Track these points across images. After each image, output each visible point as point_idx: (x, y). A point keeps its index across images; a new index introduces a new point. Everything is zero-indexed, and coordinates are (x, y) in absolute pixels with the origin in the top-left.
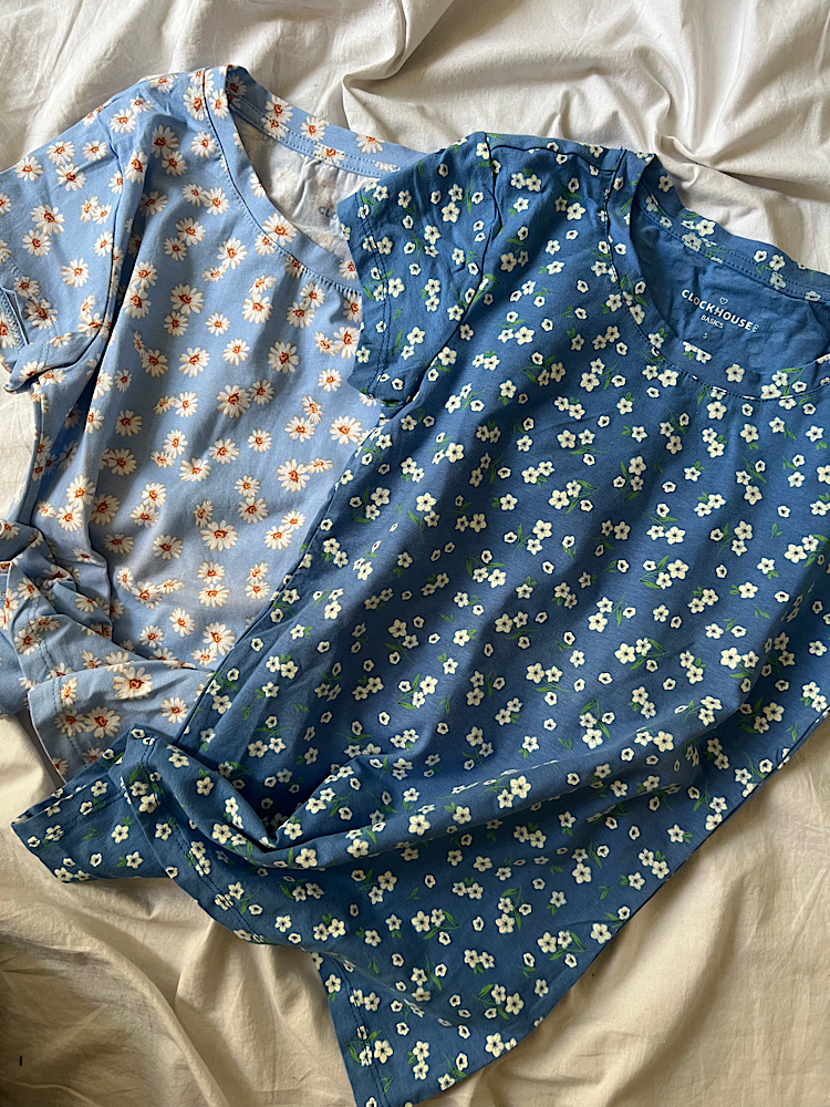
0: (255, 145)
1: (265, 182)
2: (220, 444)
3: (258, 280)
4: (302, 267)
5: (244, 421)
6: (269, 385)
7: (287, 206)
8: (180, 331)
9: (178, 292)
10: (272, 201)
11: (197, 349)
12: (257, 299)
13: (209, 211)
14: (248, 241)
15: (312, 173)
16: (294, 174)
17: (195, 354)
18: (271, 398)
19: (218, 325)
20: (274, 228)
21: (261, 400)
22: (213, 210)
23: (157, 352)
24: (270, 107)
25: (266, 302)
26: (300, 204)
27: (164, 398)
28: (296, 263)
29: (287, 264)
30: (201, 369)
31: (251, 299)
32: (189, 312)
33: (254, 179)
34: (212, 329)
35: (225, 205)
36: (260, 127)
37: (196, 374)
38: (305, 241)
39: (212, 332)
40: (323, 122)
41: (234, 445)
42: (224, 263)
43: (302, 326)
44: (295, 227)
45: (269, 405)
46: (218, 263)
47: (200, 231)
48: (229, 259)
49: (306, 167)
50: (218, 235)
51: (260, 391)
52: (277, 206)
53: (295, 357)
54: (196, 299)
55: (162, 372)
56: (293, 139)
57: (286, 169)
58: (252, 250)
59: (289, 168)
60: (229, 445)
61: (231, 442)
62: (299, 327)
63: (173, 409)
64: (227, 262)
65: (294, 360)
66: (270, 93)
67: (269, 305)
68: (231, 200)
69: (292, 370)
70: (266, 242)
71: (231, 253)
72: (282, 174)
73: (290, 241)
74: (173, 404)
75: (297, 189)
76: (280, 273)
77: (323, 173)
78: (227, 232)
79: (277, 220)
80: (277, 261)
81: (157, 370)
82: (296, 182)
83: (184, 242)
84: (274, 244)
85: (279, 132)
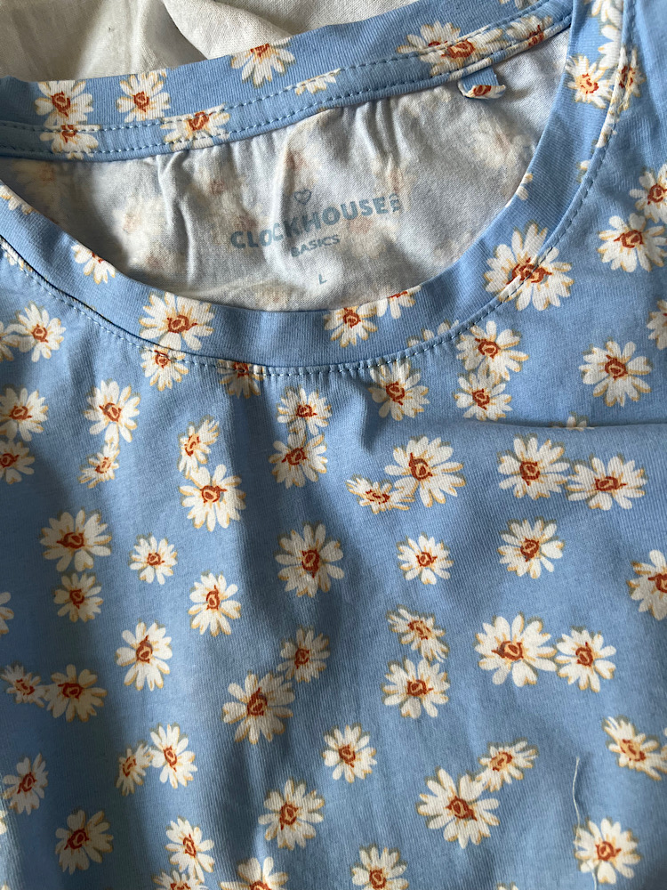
0: (53, 192)
1: (107, 247)
2: (275, 803)
3: (184, 440)
4: (256, 368)
5: (298, 732)
6: (310, 635)
7: (168, 267)
8: (93, 607)
9: (52, 536)
10: (136, 275)
11: (140, 628)
12: (202, 478)
13: (35, 357)
14: (130, 374)
15: (183, 179)
16: (150, 203)
17: (140, 638)
18: (326, 655)
19: (154, 560)
20: (163, 325)
21: (309, 671)
22: (41, 351)
23: (71, 670)
24: (45, 106)
25: (222, 475)
26: (192, 252)
27: (124, 754)
28: (241, 368)
29: (223, 381)
30: (166, 668)
31: (191, 483)
32: (90, 562)
33: (81, 255)
34: (148, 574)
35: (56, 331)
36: (45, 154)
37: (160, 682)
38: (235, 318)
39: (150, 580)
40: (153, 75)
41: (302, 788)
42: (107, 437)
43: (313, 478)
44: (202, 300)
45: (330, 671)
46: (96, 443)
47: (36, 404)
48: (113, 426)
49: (165, 177)
50: (70, 392)
51: (300, 657)
52: (149, 280)
53: (332, 545)
54: (91, 529)
55: (98, 702)
56: (116, 139)
57: (131, 201)
58: (145, 388)
59: (135, 195)
60: (293, 794)
61: (295, 786)
62: (308, 482)
63: (152, 773)
64: (111, 434)
65: (331, 553)
66: (32, 83)
67: (231, 479)
68: (60, 314)
69: (338, 573)
70: (163, 359)
71: (112, 412)
72: (130, 216)
73: (207, 332)
74: (146, 762)
75: (170, 225)
76: (220, 406)
77: (202, 169)
78: (83, 378)
79: (161, 307)
80: (203, 384)
81: (86, 705)
82: (162, 215)
83: (18, 438)
84: (180, 356)
85: (84, 142)
